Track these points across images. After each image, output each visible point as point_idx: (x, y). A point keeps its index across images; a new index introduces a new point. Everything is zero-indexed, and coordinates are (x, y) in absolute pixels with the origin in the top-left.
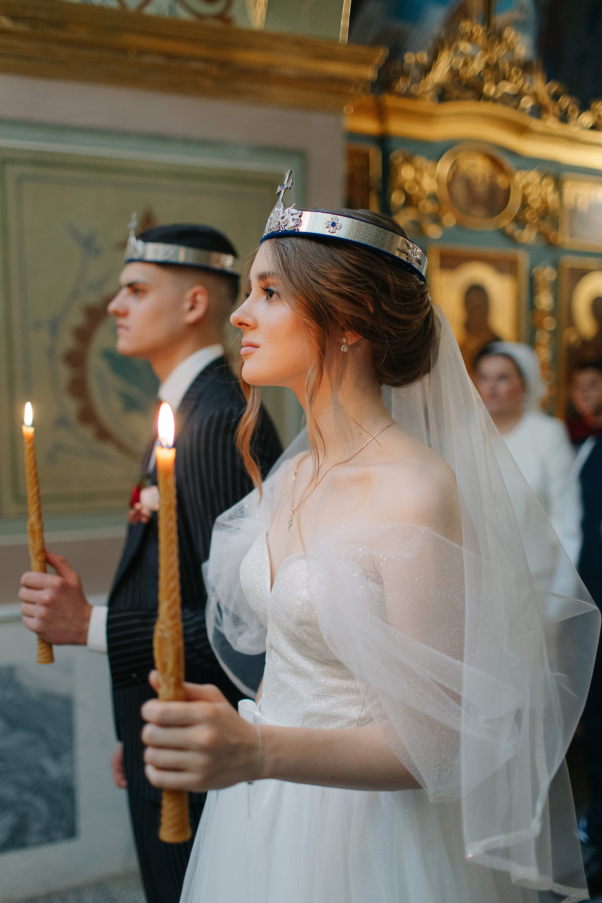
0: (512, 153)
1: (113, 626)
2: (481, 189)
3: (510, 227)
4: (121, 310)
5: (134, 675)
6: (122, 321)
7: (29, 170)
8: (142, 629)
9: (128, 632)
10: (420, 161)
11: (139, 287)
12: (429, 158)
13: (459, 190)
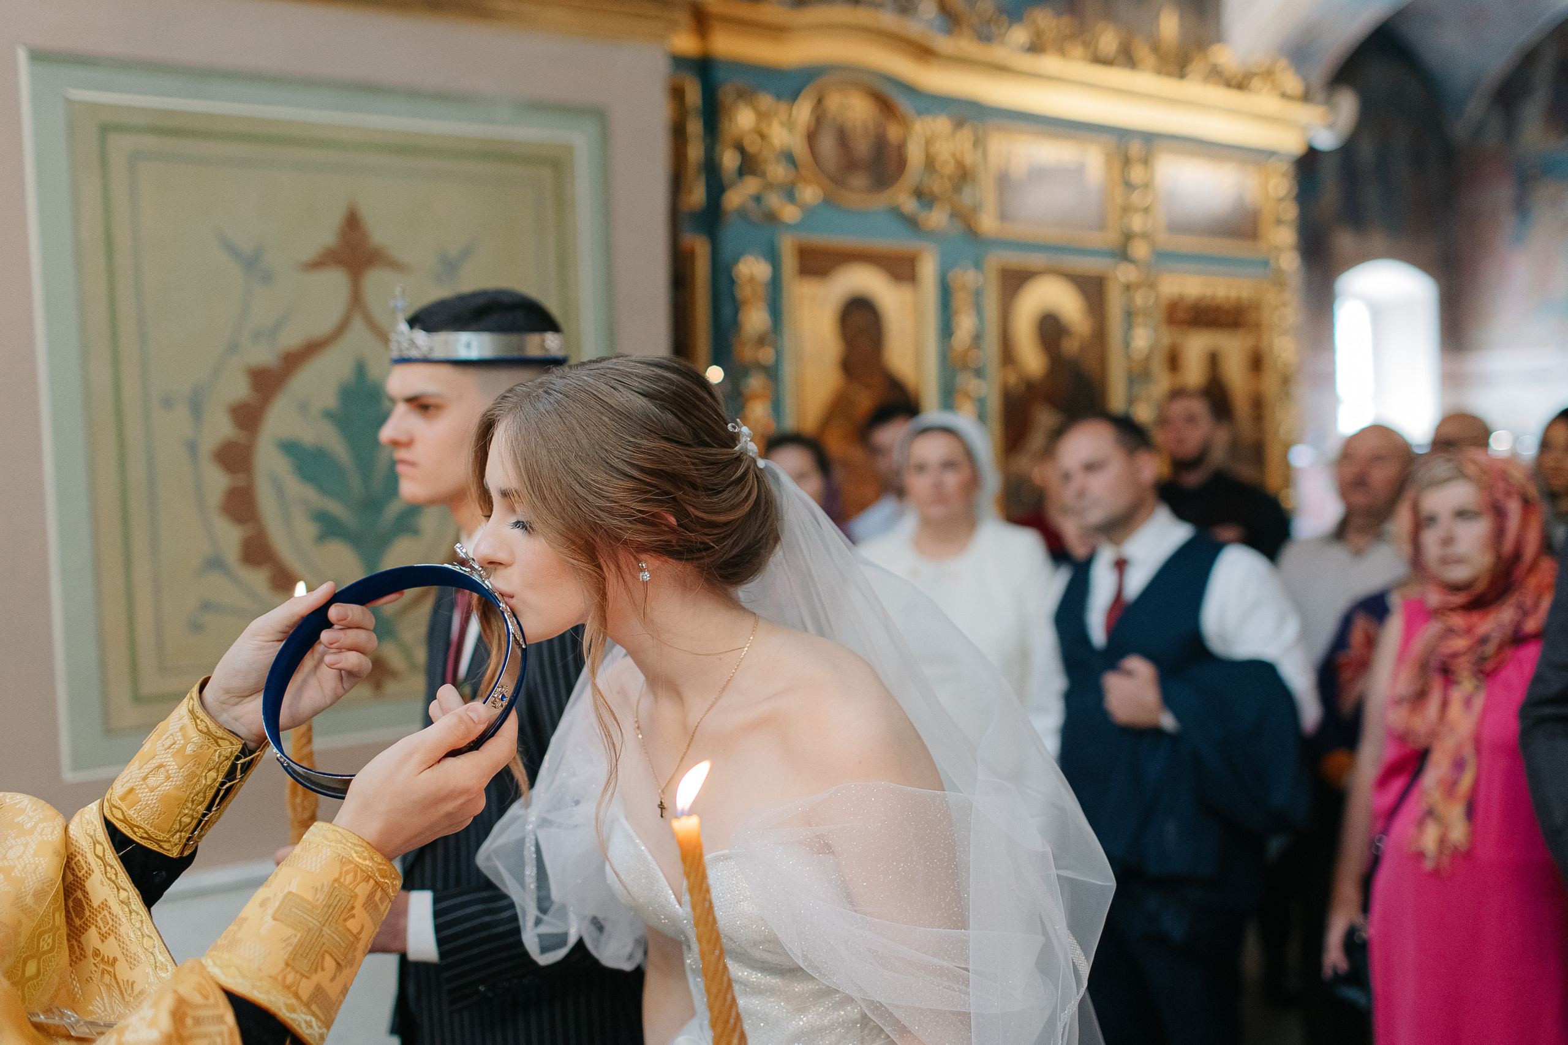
0: (910, 89)
1: (442, 920)
2: (862, 147)
3: (909, 205)
4: (403, 438)
5: (482, 988)
6: (401, 454)
7: (150, 142)
8: (487, 919)
9: (468, 925)
10: (766, 101)
11: (430, 401)
12: (779, 96)
13: (827, 144)
